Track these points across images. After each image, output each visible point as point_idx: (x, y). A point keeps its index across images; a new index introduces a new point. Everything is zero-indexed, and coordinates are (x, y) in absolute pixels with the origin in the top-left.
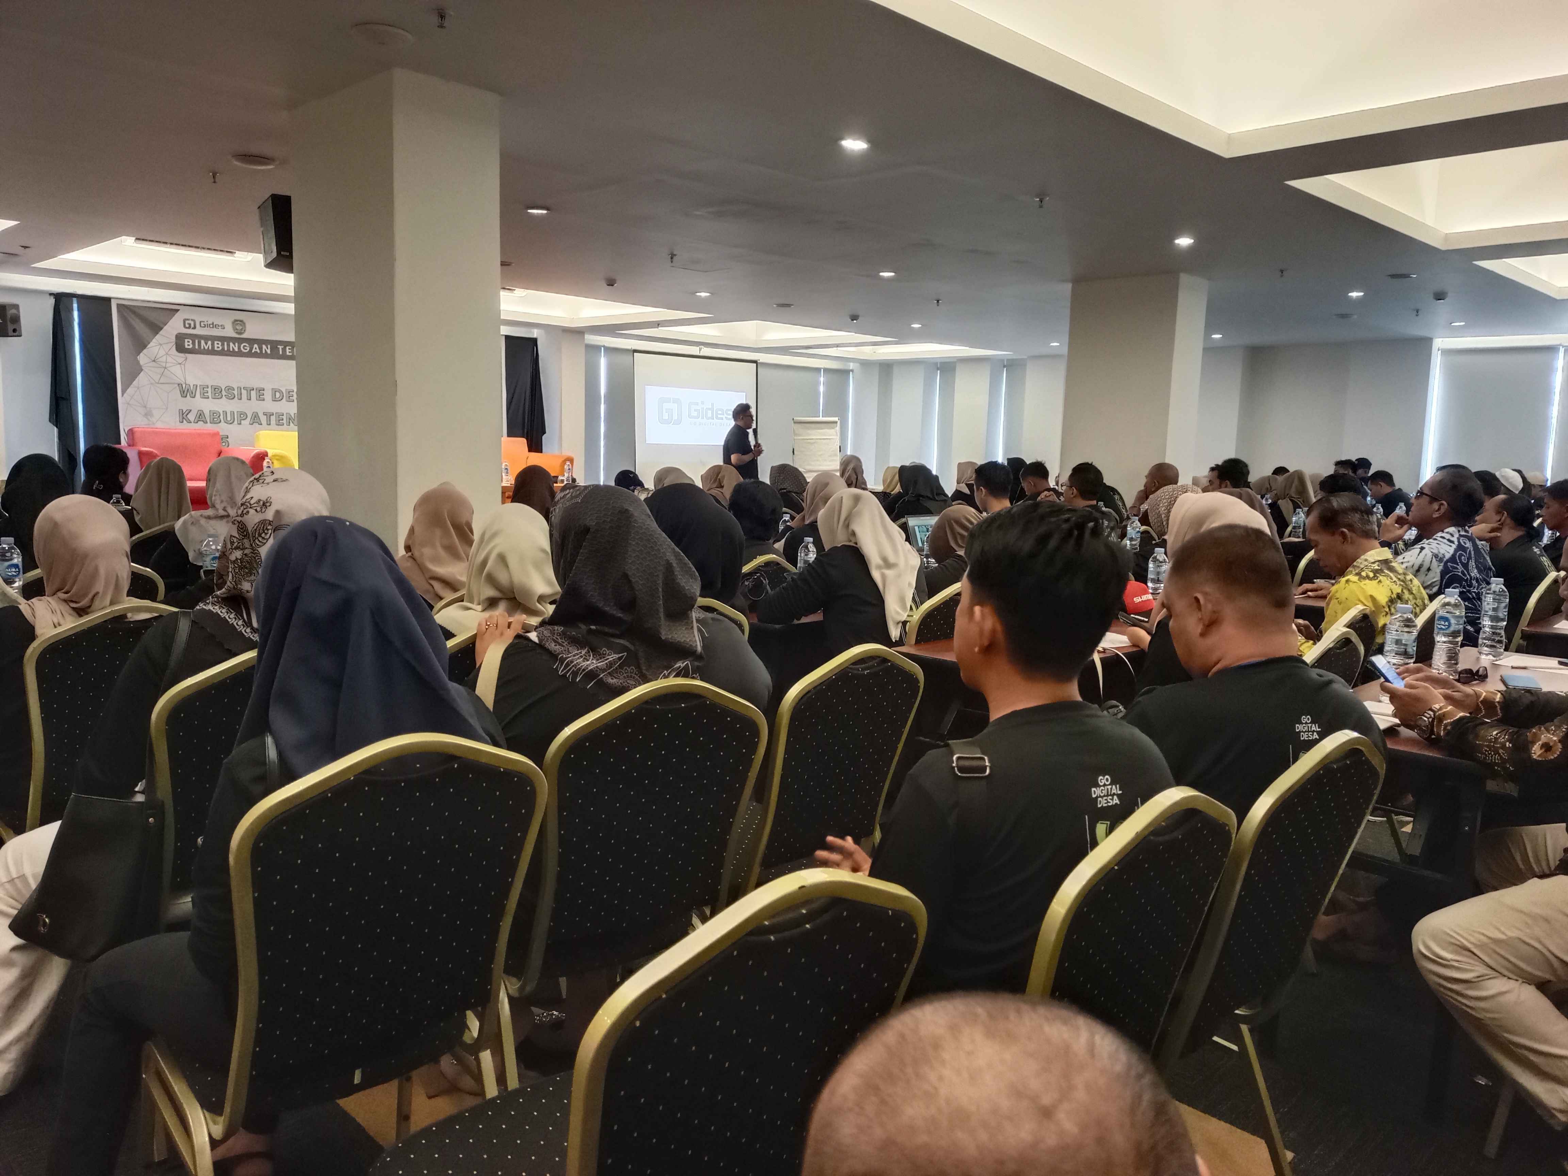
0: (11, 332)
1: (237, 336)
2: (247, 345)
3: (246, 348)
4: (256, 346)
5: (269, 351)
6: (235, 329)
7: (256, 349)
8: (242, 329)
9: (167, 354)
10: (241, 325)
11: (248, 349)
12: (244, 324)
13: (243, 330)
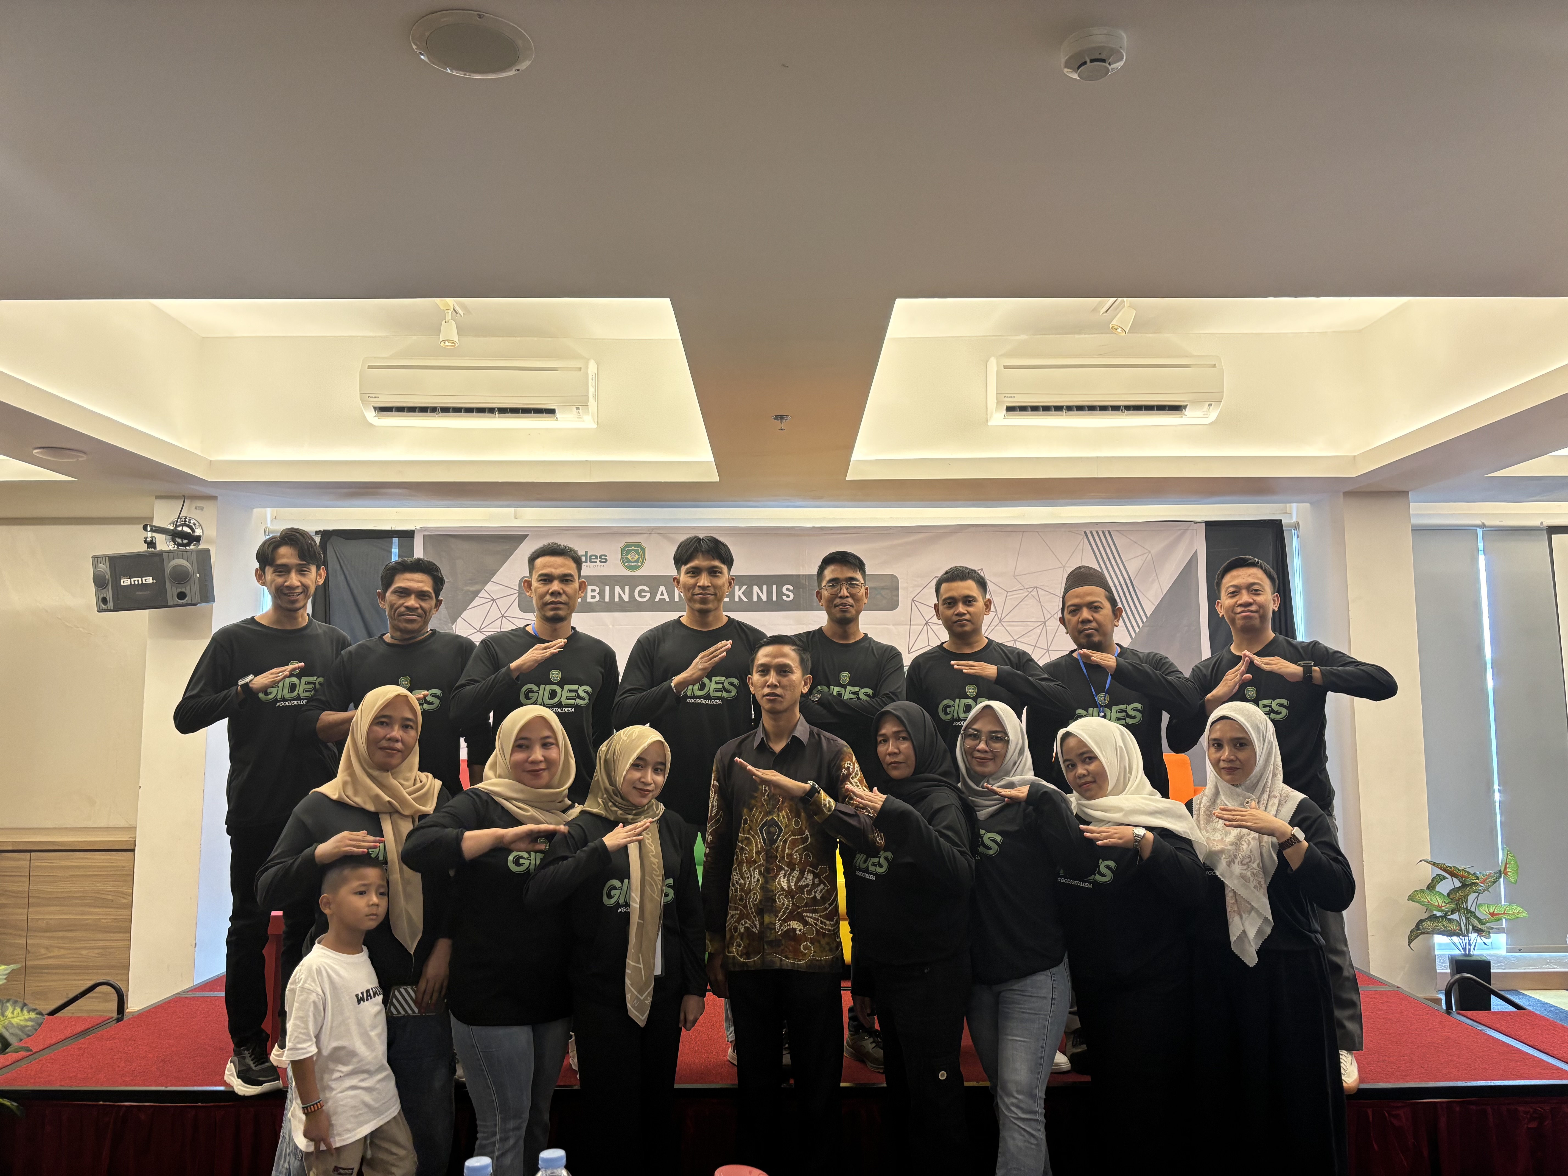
0: (172, 598)
1: (628, 573)
2: (647, 589)
3: (643, 594)
4: (662, 588)
6: (624, 561)
7: (662, 594)
8: (637, 561)
9: (503, 616)
10: (637, 552)
11: (648, 595)
12: (643, 549)
13: (641, 560)
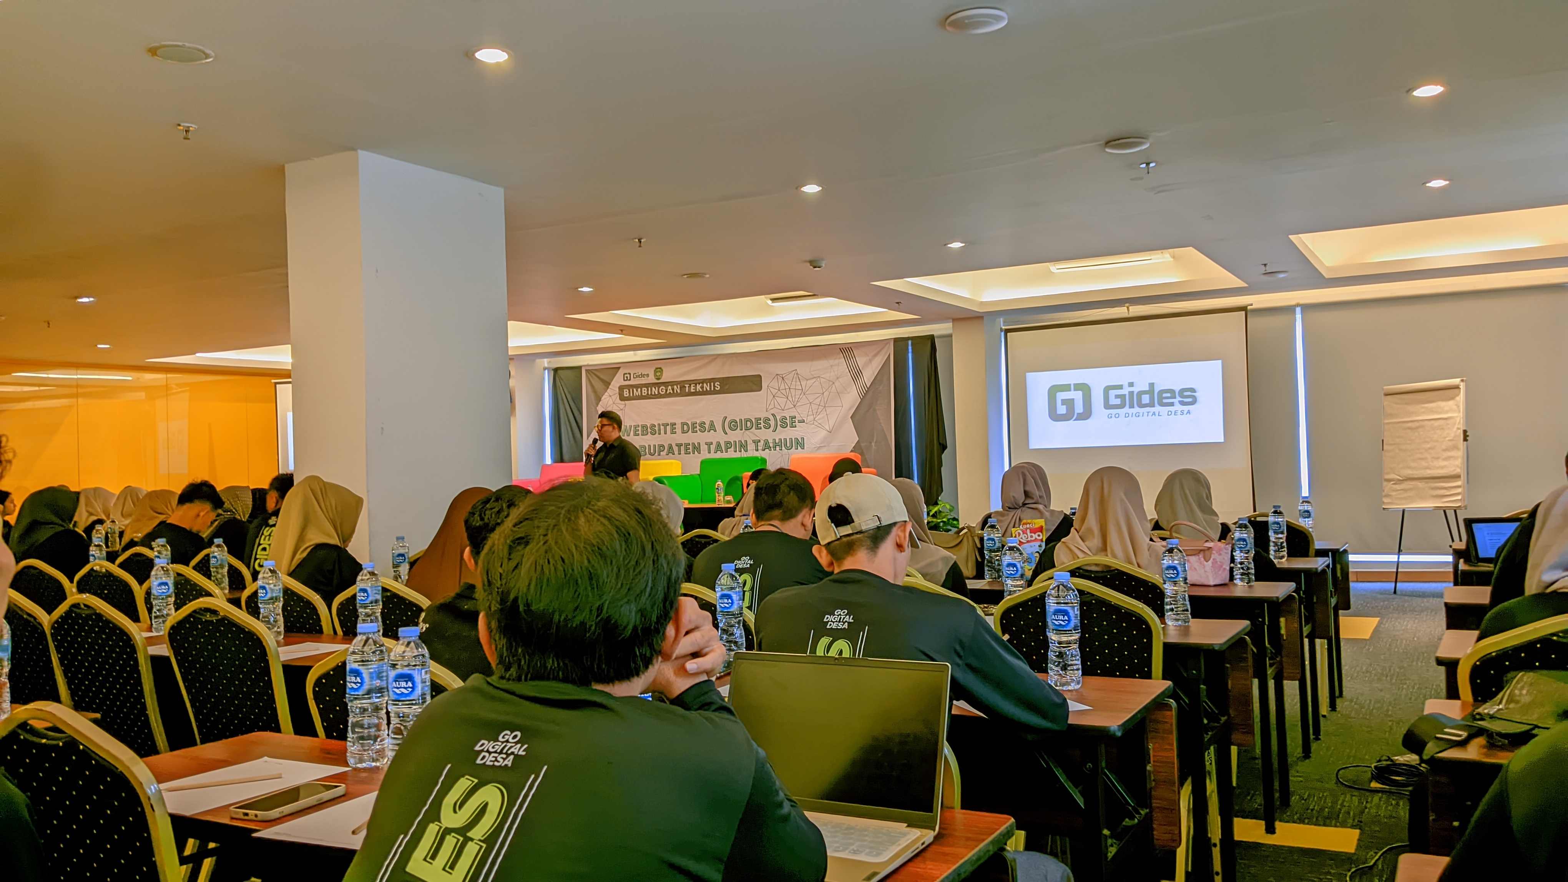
1: (657, 381)
3: (663, 390)
4: (670, 387)
5: (679, 391)
6: (656, 376)
7: (670, 390)
8: (660, 375)
10: (660, 372)
12: (662, 370)
